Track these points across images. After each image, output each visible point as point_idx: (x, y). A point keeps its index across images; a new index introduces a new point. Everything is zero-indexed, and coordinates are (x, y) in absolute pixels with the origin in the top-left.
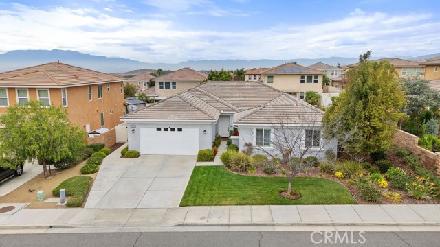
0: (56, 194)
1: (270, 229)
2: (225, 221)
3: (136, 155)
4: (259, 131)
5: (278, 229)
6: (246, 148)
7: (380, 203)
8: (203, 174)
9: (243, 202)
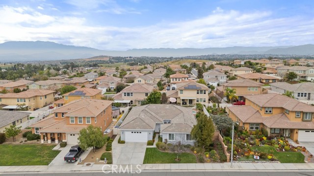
0: (102, 159)
1: (170, 171)
2: (157, 169)
3: (123, 142)
4: (170, 135)
5: (172, 171)
6: (165, 141)
7: (204, 163)
8: (149, 151)
9: (163, 162)
